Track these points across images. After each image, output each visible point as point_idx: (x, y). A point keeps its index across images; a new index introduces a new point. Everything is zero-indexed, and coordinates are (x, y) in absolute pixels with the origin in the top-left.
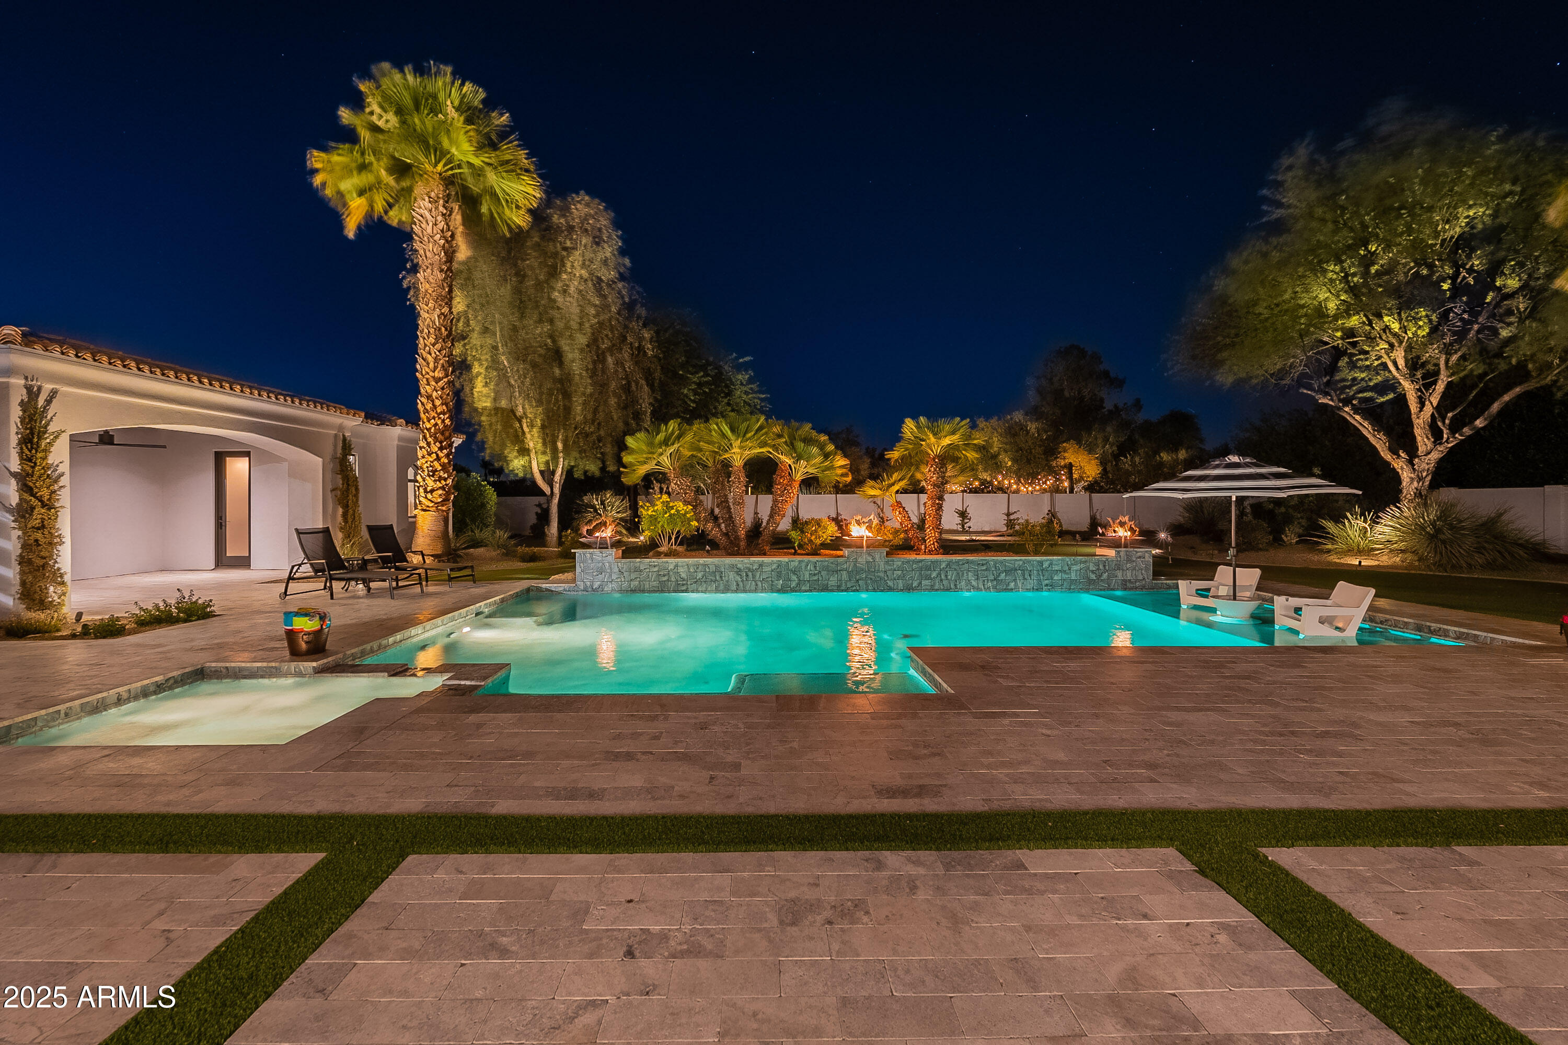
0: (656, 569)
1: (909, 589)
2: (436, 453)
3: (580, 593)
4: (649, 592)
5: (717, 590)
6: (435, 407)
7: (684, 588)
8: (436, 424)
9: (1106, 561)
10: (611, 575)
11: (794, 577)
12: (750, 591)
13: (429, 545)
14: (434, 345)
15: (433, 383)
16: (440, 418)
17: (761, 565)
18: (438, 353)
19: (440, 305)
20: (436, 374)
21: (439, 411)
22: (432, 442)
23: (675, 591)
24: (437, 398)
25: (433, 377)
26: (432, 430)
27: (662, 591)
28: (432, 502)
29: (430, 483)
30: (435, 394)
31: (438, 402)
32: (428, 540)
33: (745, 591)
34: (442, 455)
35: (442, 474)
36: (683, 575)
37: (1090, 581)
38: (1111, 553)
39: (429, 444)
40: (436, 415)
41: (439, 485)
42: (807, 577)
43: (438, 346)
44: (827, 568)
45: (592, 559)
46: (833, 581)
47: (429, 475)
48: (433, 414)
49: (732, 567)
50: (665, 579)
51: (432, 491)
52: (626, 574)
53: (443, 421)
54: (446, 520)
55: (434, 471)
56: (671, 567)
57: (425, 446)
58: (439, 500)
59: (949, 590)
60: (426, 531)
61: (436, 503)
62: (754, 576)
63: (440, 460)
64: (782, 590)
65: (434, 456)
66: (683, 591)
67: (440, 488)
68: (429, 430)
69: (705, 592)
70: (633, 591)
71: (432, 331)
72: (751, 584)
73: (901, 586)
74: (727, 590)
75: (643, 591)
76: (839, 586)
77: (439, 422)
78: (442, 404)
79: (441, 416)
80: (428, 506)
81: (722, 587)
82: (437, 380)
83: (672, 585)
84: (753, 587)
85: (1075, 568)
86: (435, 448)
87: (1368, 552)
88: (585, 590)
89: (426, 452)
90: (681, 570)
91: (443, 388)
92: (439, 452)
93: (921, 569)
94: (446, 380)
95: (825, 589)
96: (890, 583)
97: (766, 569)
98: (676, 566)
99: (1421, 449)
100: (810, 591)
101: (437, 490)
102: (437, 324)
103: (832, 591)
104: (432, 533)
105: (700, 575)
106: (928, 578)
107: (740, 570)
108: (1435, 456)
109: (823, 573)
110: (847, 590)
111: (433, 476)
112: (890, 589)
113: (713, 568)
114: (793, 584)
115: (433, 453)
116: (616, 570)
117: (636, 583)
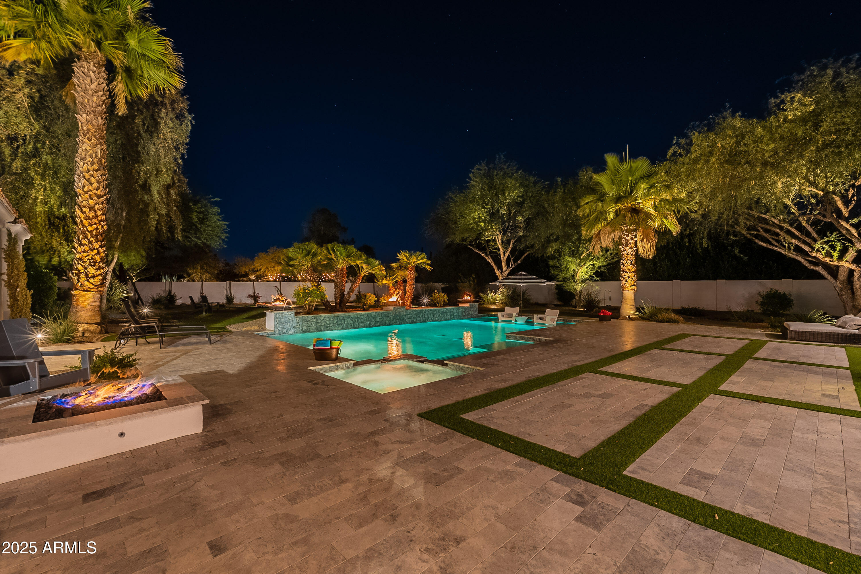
0: (315, 320)
1: (413, 322)
2: (97, 249)
3: (276, 335)
4: (312, 332)
5: (342, 329)
6: (96, 216)
7: (328, 329)
8: (97, 229)
9: (467, 308)
10: (293, 325)
11: (373, 320)
13: (90, 316)
14: (97, 171)
15: (96, 198)
16: (101, 224)
17: (361, 315)
18: (100, 177)
19: (101, 143)
20: (98, 192)
21: (100, 219)
22: (94, 241)
23: (324, 331)
24: (99, 210)
25: (96, 194)
26: (94, 233)
27: (318, 331)
28: (93, 285)
29: (92, 271)
30: (97, 207)
31: (99, 213)
32: (89, 313)
33: (355, 328)
34: (102, 251)
35: (101, 264)
36: (328, 322)
37: (463, 316)
38: (468, 305)
39: (90, 242)
40: (97, 222)
41: (99, 272)
42: (378, 319)
43: (101, 172)
44: (385, 315)
45: (283, 316)
46: (387, 322)
47: (90, 265)
48: (95, 221)
49: (349, 317)
50: (319, 324)
51: (93, 277)
52: (300, 323)
53: (103, 227)
54: (101, 297)
55: (95, 262)
56: (322, 318)
57: (87, 244)
58: (99, 283)
59: (425, 322)
60: (87, 306)
61: (96, 286)
62: (358, 321)
63: (99, 254)
64: (370, 326)
65: (96, 251)
66: (327, 330)
67: (100, 274)
68: (91, 232)
69: (338, 329)
70: (304, 332)
71: (95, 160)
73: (410, 321)
74: (347, 328)
75: (309, 332)
76: (390, 323)
77: (100, 227)
78: (103, 214)
79: (102, 223)
80: (89, 288)
81: (344, 327)
82: (99, 197)
83: (322, 328)
84: (358, 326)
85: (460, 311)
86: (97, 245)
87: (494, 303)
88: (279, 334)
89: (88, 248)
90: (327, 319)
91: (102, 203)
92: (100, 249)
93: (417, 314)
94: (105, 197)
95: (385, 325)
96: (407, 320)
97: (363, 317)
98: (325, 318)
99: (504, 269)
100: (379, 326)
101: (97, 276)
102: (99, 156)
103: (387, 325)
104: (93, 308)
105: (335, 322)
106: (419, 317)
107: (352, 318)
108: (508, 272)
109: (384, 318)
110: (392, 325)
111: (94, 266)
112: (407, 323)
113: (341, 318)
114: (373, 323)
115: (94, 249)
116: (295, 321)
117: (305, 328)
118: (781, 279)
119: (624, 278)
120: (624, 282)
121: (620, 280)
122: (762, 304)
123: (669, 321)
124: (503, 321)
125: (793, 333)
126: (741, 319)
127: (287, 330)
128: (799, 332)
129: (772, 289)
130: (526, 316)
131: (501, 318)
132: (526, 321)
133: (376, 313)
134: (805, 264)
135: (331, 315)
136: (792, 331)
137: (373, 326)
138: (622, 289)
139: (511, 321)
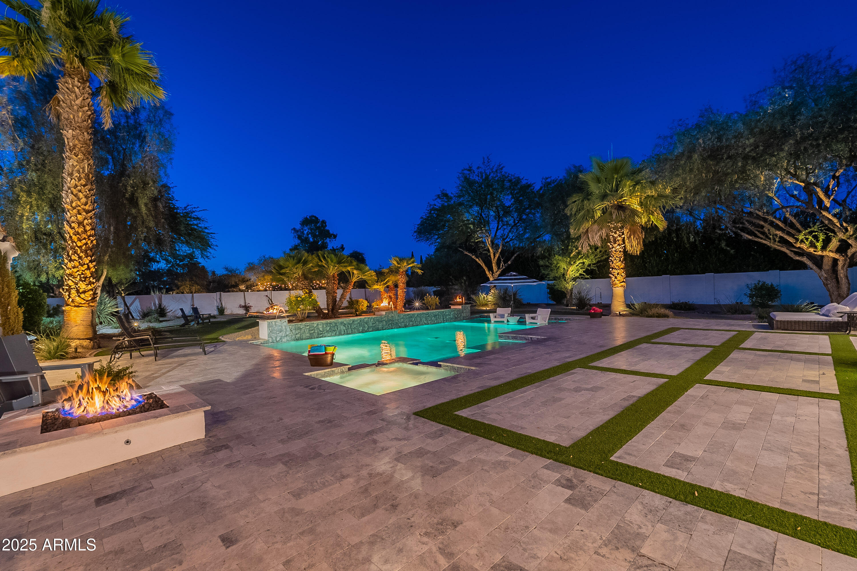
0: (308, 327)
1: (406, 326)
2: (87, 264)
3: (270, 344)
4: (305, 339)
5: (336, 335)
6: (85, 231)
7: (321, 335)
8: (86, 244)
9: (459, 310)
10: (286, 333)
11: (366, 326)
12: (349, 334)
13: (83, 332)
14: (84, 186)
15: (84, 214)
16: (90, 239)
17: (353, 321)
18: (88, 192)
19: (87, 158)
20: (87, 207)
21: (89, 234)
22: (83, 257)
23: (317, 338)
24: (88, 225)
25: (84, 209)
26: (84, 248)
27: (311, 338)
28: (85, 300)
29: (82, 286)
30: (86, 222)
31: (88, 228)
32: (82, 328)
33: (348, 334)
34: (92, 266)
35: (91, 279)
36: (321, 329)
37: (456, 318)
38: (460, 307)
39: (80, 258)
40: (86, 237)
41: (90, 287)
42: (371, 325)
43: (89, 187)
44: (378, 321)
45: (276, 325)
46: (380, 327)
47: (80, 280)
48: (84, 236)
49: (342, 323)
50: (313, 332)
51: (84, 292)
52: (294, 331)
53: (92, 241)
54: (93, 312)
55: (85, 278)
56: (315, 325)
57: (77, 259)
58: (90, 298)
59: (417, 325)
60: (79, 322)
61: (87, 301)
63: (90, 270)
64: (362, 332)
65: (86, 266)
66: (321, 337)
67: (90, 289)
68: (80, 247)
69: (331, 336)
70: (297, 340)
71: (83, 176)
72: (350, 331)
74: (340, 334)
75: (302, 339)
76: (382, 328)
77: (89, 242)
78: (92, 229)
80: (81, 303)
81: (338, 333)
82: (88, 212)
83: (316, 335)
84: (351, 332)
85: (452, 313)
86: (86, 261)
88: (273, 342)
89: (78, 264)
90: (320, 326)
91: (91, 218)
92: (90, 264)
93: (409, 318)
94: (93, 212)
95: (378, 330)
96: (400, 325)
97: (356, 323)
98: (318, 325)
99: (495, 271)
100: (372, 331)
101: (89, 291)
102: (86, 171)
103: (380, 330)
104: (84, 323)
105: (328, 328)
106: (412, 321)
107: (345, 324)
108: (498, 273)
109: (377, 323)
110: (385, 329)
111: (85, 281)
112: (400, 327)
113: (334, 324)
114: (366, 329)
115: (84, 264)
116: (288, 329)
117: (299, 335)
118: (768, 270)
119: (613, 275)
120: (613, 279)
121: (610, 277)
122: (751, 296)
123: (659, 316)
124: (495, 322)
125: (779, 323)
126: (729, 311)
127: (281, 339)
128: (784, 322)
129: (759, 281)
130: (518, 316)
131: (493, 319)
132: (518, 322)
133: (368, 318)
134: (790, 255)
135: (324, 321)
136: (777, 321)
137: (366, 332)
138: (612, 285)
139: (503, 322)
